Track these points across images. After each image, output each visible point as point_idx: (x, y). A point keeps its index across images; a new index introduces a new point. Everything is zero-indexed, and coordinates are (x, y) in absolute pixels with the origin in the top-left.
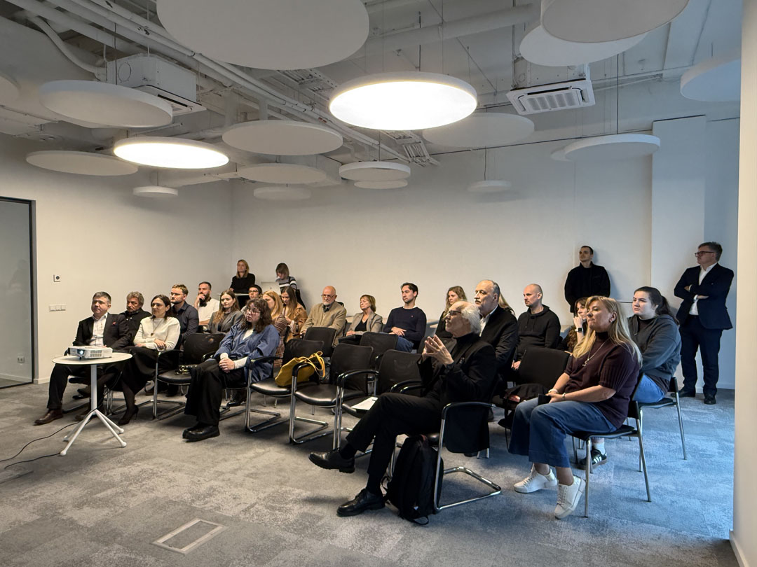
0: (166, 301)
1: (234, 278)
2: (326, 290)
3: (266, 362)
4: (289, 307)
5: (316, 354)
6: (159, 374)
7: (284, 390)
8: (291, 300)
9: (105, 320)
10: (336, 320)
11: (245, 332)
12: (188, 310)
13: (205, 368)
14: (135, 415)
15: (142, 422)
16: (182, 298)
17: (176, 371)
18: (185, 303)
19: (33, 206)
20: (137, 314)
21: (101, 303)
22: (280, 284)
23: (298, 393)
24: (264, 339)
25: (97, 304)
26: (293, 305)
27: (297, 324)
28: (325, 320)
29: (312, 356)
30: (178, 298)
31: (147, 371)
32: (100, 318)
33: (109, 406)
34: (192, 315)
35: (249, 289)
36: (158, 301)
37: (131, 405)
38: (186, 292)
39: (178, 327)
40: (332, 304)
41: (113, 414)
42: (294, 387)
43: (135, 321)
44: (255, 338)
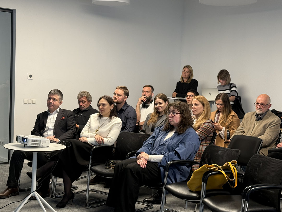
0: (110, 101)
1: (179, 84)
2: (260, 99)
3: (183, 165)
4: (223, 114)
5: (230, 163)
6: (92, 166)
7: (194, 195)
8: (225, 107)
9: (56, 114)
10: (268, 130)
11: (167, 133)
12: (128, 109)
13: (126, 164)
14: (71, 200)
15: (76, 207)
16: (123, 99)
17: (106, 165)
18: (126, 103)
19: (14, 14)
20: (87, 110)
21: (54, 100)
22: (219, 91)
23: (206, 200)
24: (182, 142)
25: (51, 101)
26: (226, 111)
27: (228, 131)
28: (256, 129)
29: (226, 164)
30: (119, 98)
31: (82, 162)
32: (53, 112)
33: (53, 189)
34: (131, 115)
35: (186, 93)
36: (103, 101)
37: (68, 192)
38: (127, 94)
39: (120, 125)
40: (266, 113)
41: (56, 197)
42: (203, 194)
43: (85, 117)
44: (175, 140)
